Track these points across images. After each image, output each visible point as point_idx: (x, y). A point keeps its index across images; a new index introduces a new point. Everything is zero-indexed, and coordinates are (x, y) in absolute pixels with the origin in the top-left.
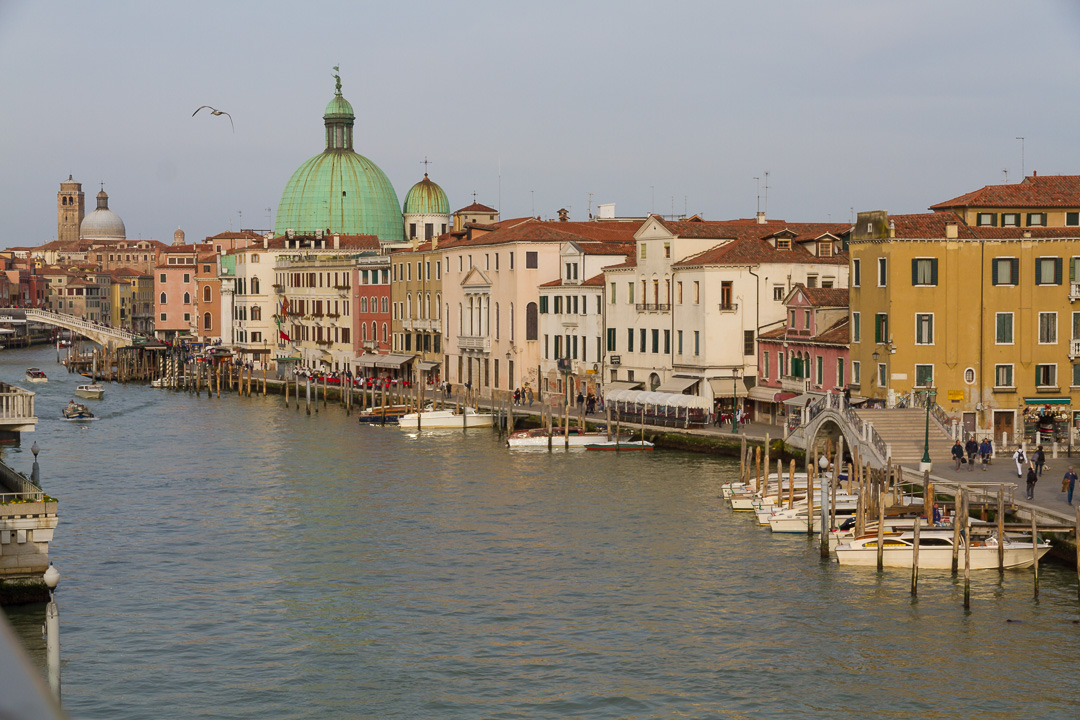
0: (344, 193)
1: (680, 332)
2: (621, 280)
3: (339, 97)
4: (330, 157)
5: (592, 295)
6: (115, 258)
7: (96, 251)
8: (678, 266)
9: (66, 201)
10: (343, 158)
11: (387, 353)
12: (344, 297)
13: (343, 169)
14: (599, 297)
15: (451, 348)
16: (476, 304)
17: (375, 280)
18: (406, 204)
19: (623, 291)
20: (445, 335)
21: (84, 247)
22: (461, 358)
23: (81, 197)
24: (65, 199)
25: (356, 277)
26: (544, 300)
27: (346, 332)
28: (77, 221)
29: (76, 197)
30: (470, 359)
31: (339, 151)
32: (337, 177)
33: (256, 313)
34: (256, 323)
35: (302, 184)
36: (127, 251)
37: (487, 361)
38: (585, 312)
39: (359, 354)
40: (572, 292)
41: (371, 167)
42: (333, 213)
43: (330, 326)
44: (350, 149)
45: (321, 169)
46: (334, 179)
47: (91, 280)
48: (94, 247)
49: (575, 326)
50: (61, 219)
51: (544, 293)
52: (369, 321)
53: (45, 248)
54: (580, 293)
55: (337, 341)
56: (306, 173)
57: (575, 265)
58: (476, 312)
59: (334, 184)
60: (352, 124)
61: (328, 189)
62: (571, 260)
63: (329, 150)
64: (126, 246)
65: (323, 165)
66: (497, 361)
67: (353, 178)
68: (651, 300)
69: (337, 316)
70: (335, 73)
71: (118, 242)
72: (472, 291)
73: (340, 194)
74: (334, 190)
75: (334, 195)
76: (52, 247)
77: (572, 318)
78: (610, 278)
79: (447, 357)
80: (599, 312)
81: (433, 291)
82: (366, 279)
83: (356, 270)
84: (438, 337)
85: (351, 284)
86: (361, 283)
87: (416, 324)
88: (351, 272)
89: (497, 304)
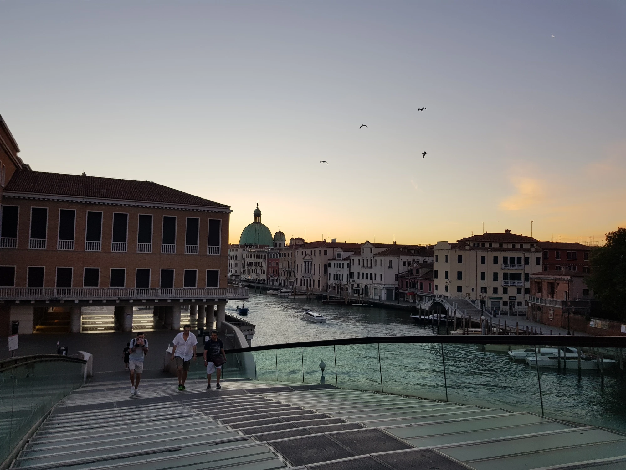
0: (259, 234)
1: (375, 274)
2: (356, 259)
3: (258, 208)
4: (255, 224)
5: (345, 263)
8: (375, 255)
11: (277, 277)
12: (264, 261)
13: (258, 227)
14: (348, 264)
15: (298, 276)
16: (307, 264)
17: (274, 257)
19: (356, 262)
20: (296, 273)
22: (301, 279)
26: (329, 264)
27: (264, 271)
30: (305, 279)
31: (257, 223)
33: (236, 265)
34: (236, 268)
35: (247, 231)
37: (310, 280)
38: (343, 267)
39: (268, 277)
40: (339, 262)
42: (256, 239)
43: (259, 269)
44: (260, 222)
46: (256, 230)
49: (340, 271)
51: (329, 262)
52: (271, 268)
54: (341, 262)
55: (261, 273)
56: (248, 228)
57: (340, 254)
58: (307, 267)
60: (260, 215)
61: (254, 232)
62: (339, 253)
65: (253, 226)
66: (314, 280)
67: (261, 230)
68: (365, 264)
69: (262, 266)
72: (306, 261)
74: (256, 233)
77: (339, 269)
78: (352, 258)
79: (297, 279)
80: (348, 267)
81: (293, 261)
82: (271, 257)
83: (268, 254)
84: (294, 273)
85: (266, 258)
86: (269, 258)
87: (287, 269)
88: (267, 255)
89: (314, 264)
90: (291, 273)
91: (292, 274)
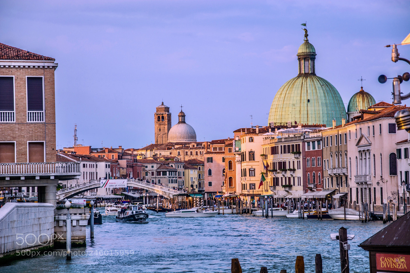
0: (309, 101)
3: (307, 42)
4: (301, 79)
6: (189, 153)
7: (177, 149)
9: (160, 118)
10: (308, 79)
11: (321, 190)
12: (297, 158)
13: (308, 86)
15: (353, 184)
16: (364, 156)
17: (314, 148)
18: (349, 106)
20: (349, 177)
21: (169, 146)
22: (357, 189)
23: (169, 116)
24: (159, 117)
25: (304, 146)
26: (399, 151)
27: (299, 178)
28: (166, 131)
29: (166, 116)
30: (362, 189)
31: (306, 75)
32: (304, 91)
33: (252, 172)
34: (253, 178)
35: (283, 96)
36: (196, 148)
37: (370, 189)
39: (306, 192)
41: (325, 83)
42: (302, 113)
43: (290, 176)
44: (313, 74)
45: (295, 86)
46: (303, 92)
47: (172, 166)
48: (176, 146)
50: (156, 130)
51: (399, 147)
52: (311, 171)
53: (146, 149)
55: (294, 185)
56: (285, 89)
58: (364, 161)
59: (302, 95)
60: (315, 58)
61: (299, 98)
63: (300, 75)
64: (195, 146)
65: (296, 84)
66: (375, 188)
67: (314, 91)
69: (294, 170)
70: (304, 27)
71: (191, 143)
72: (362, 149)
73: (306, 101)
74: (302, 98)
75: (302, 102)
76: (151, 148)
79: (351, 189)
81: (343, 151)
82: (309, 148)
83: (304, 142)
84: (346, 177)
85: (301, 151)
86: (306, 150)
87: (335, 171)
88: (301, 144)
89: (374, 155)
90: (341, 178)
91: (344, 179)
